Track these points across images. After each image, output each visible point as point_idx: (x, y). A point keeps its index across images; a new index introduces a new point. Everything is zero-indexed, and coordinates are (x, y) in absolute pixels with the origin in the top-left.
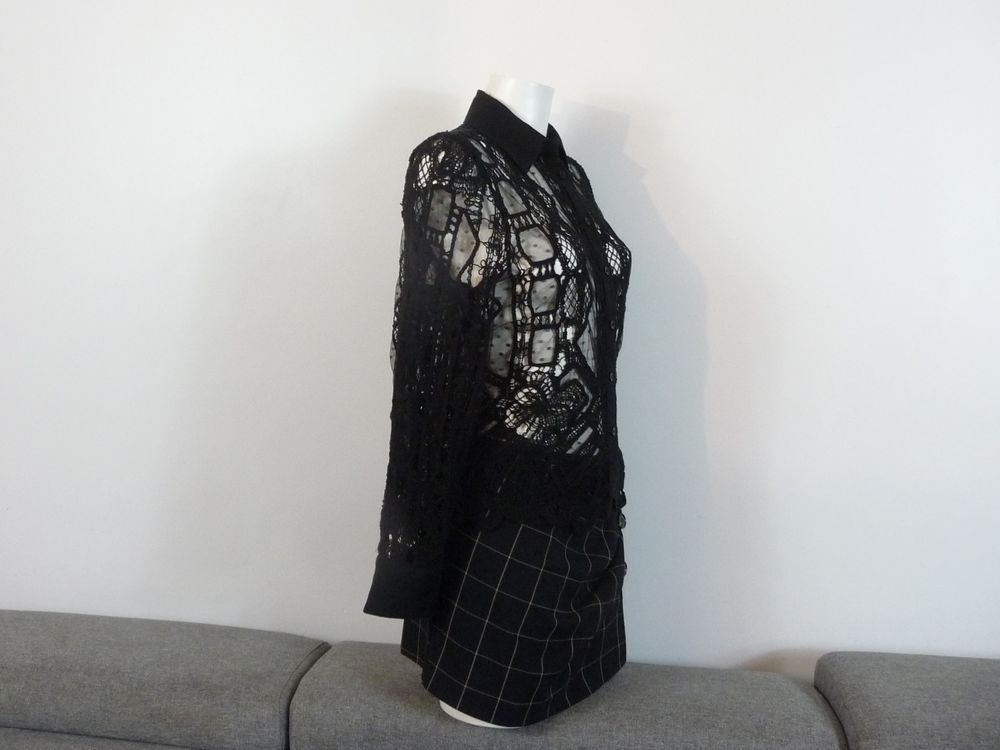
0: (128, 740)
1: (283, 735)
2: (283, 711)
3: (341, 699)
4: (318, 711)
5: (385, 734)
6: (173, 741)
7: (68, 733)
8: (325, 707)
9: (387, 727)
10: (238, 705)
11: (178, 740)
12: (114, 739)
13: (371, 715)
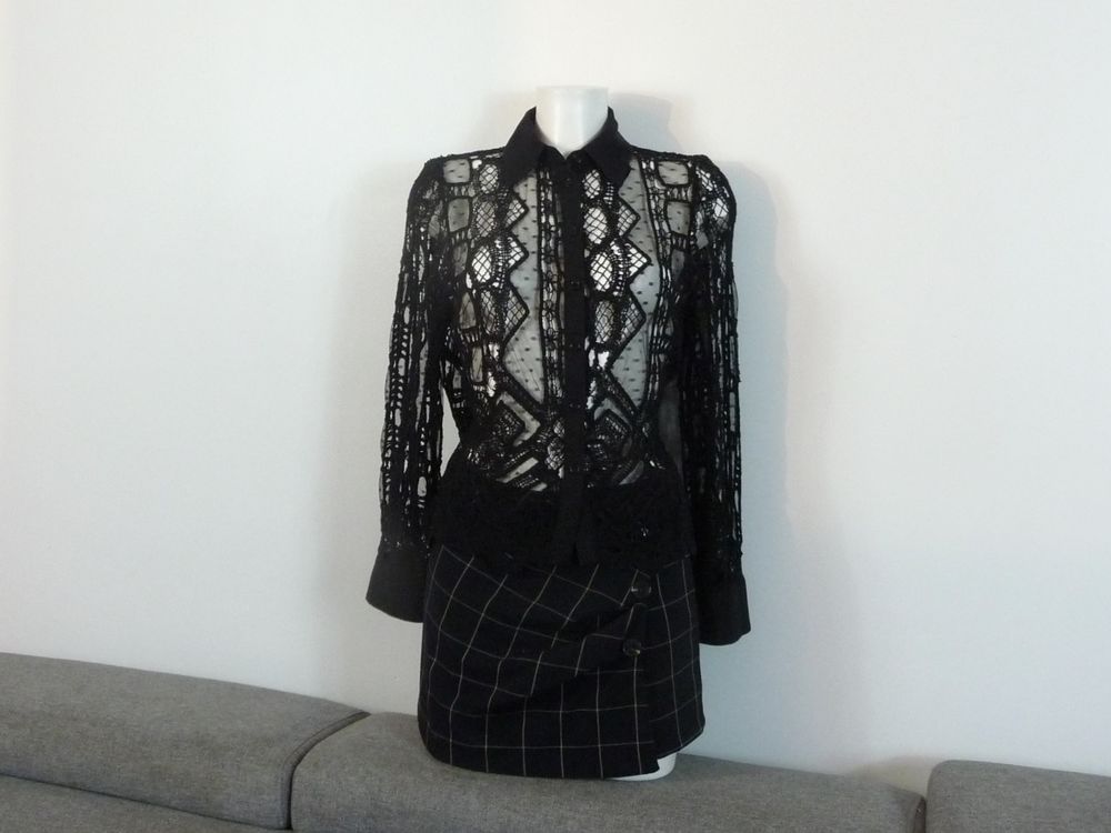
0: (126, 798)
1: (285, 806)
2: (286, 778)
3: (346, 770)
4: (320, 780)
5: (390, 811)
6: (173, 803)
7: (71, 788)
8: (328, 777)
9: (392, 804)
10: (239, 768)
11: (178, 801)
12: (115, 796)
13: (377, 789)
